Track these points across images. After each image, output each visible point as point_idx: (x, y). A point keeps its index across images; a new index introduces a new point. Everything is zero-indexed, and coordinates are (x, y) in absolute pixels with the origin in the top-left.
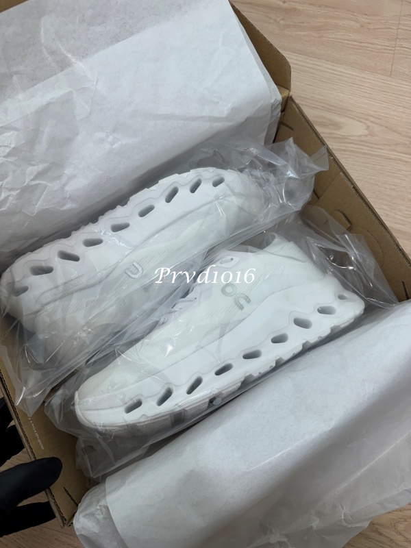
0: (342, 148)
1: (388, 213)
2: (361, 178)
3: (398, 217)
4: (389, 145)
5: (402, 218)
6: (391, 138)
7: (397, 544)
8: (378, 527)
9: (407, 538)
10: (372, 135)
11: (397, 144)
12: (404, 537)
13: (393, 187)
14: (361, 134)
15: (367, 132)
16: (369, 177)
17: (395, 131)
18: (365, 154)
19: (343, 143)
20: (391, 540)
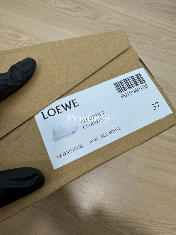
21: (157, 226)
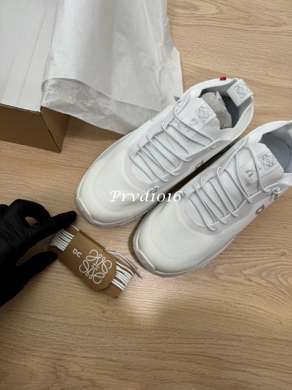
0: (201, 24)
1: (237, 67)
2: (216, 45)
3: (245, 70)
4: (234, 19)
5: (247, 70)
6: (235, 14)
7: (262, 286)
8: (249, 277)
9: (268, 281)
10: (221, 13)
11: (239, 18)
12: (266, 280)
13: (239, 49)
14: (213, 12)
15: (217, 11)
16: (222, 43)
17: (237, 9)
18: (217, 27)
19: (201, 20)
20: (258, 283)
21: (252, 256)
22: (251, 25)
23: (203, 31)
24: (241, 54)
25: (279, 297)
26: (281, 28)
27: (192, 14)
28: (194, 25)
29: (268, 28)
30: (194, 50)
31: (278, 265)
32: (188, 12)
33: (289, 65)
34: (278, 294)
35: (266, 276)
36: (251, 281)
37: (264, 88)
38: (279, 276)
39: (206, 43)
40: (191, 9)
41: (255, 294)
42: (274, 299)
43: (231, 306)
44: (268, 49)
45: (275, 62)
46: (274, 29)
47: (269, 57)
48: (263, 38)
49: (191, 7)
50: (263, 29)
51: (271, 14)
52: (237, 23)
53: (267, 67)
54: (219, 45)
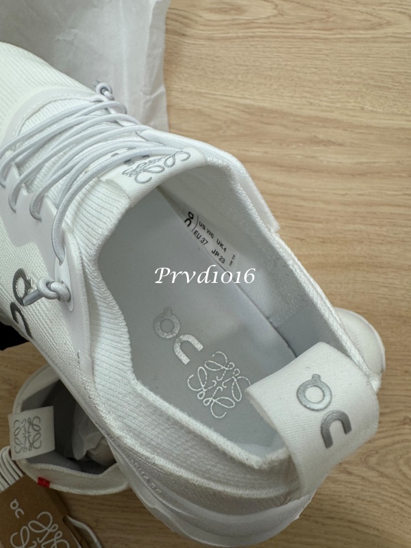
0: (250, 34)
1: (312, 101)
2: (275, 66)
3: (325, 103)
4: (304, 23)
5: (328, 104)
6: (303, 14)
7: (370, 482)
8: (346, 466)
9: (382, 473)
10: (282, 15)
11: (312, 21)
12: (378, 471)
13: (314, 70)
14: (268, 15)
15: (275, 12)
16: (284, 63)
17: (308, 6)
18: (276, 37)
19: (248, 28)
20: (363, 478)
22: (332, 29)
23: (252, 46)
24: (316, 78)
25: (403, 503)
26: (383, 31)
27: (233, 20)
28: (238, 38)
29: (361, 32)
30: (239, 77)
31: (398, 442)
32: (227, 17)
33: (398, 89)
34: (401, 496)
35: (377, 464)
36: (350, 473)
37: (358, 131)
38: (401, 462)
39: (258, 64)
40: (233, 12)
41: (358, 498)
42: (395, 506)
43: (317, 522)
44: (361, 66)
45: (375, 86)
46: (370, 34)
47: (365, 80)
48: (352, 49)
49: (231, 9)
50: (353, 34)
51: (364, 9)
52: (309, 28)
53: (362, 96)
54: (280, 67)
